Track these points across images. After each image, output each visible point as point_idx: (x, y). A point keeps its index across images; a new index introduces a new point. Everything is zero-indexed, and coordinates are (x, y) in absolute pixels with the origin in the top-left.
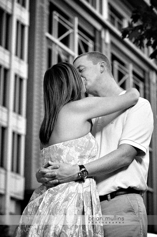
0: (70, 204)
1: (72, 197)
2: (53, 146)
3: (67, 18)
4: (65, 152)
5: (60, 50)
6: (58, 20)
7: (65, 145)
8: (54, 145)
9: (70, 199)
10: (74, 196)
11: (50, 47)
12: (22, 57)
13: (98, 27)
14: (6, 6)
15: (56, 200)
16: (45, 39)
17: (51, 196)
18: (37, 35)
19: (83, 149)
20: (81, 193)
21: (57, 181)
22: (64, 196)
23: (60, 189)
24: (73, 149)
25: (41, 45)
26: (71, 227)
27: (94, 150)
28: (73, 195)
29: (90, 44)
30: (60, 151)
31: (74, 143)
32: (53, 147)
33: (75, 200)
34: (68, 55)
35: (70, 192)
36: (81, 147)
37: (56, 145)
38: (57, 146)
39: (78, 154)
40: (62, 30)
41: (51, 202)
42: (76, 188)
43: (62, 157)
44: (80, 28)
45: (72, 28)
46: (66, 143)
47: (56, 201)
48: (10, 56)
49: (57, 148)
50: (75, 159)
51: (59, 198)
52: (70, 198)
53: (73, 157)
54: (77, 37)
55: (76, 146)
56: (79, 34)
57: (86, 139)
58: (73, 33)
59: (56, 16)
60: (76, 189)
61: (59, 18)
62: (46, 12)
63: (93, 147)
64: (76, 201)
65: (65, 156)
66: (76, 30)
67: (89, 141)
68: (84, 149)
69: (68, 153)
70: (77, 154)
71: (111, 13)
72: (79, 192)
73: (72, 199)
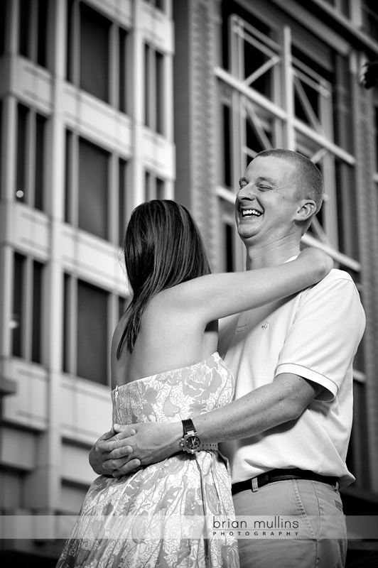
0: (170, 513)
1: (174, 498)
2: (136, 383)
3: (266, 30)
4: (161, 396)
5: (251, 107)
6: (242, 35)
7: (161, 381)
8: (138, 381)
9: (171, 504)
10: (179, 496)
11: (227, 101)
12: (159, 130)
13: (342, 46)
14: (118, 11)
15: (138, 507)
16: (213, 82)
17: (129, 499)
18: (194, 75)
19: (201, 389)
20: (194, 489)
21: (138, 462)
22: (157, 497)
23: (146, 482)
24: (178, 390)
25: (205, 97)
26: (174, 564)
27: (226, 393)
28: (175, 494)
29: (324, 90)
30: (151, 394)
31: (180, 376)
32: (137, 385)
33: (181, 504)
34: (270, 118)
35: (168, 488)
36: (198, 386)
37: (143, 380)
38: (145, 384)
39: (191, 400)
40: (253, 59)
41: (129, 512)
42: (183, 477)
43: (155, 407)
44: (296, 52)
45: (277, 52)
46: (163, 376)
47: (139, 509)
48: (132, 127)
49: (144, 387)
50: (183, 412)
51: (144, 503)
52: (170, 501)
53: (179, 407)
54: (290, 73)
55: (186, 383)
56: (294, 66)
57: (208, 367)
58: (281, 65)
59: (238, 28)
60: (183, 480)
61: (246, 31)
62: (215, 18)
63: (224, 384)
64: (183, 506)
65: (160, 404)
66: (288, 58)
67: (214, 371)
68: (203, 390)
69: (168, 398)
70: (188, 400)
71: (369, 11)
72: (189, 487)
73: (175, 503)
